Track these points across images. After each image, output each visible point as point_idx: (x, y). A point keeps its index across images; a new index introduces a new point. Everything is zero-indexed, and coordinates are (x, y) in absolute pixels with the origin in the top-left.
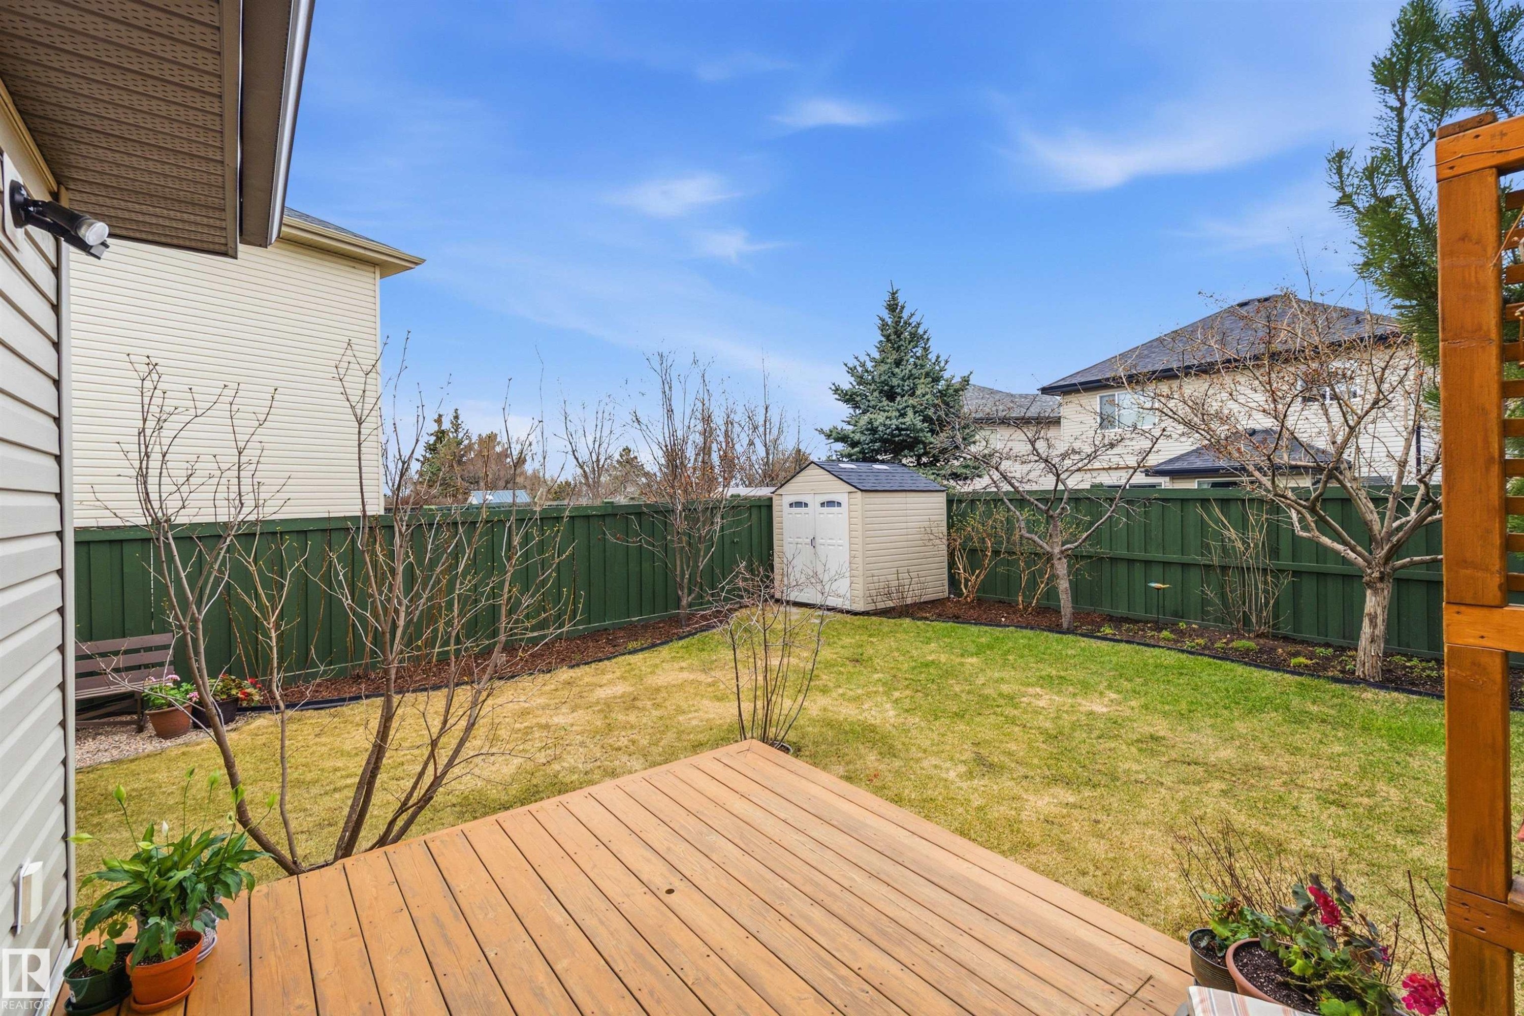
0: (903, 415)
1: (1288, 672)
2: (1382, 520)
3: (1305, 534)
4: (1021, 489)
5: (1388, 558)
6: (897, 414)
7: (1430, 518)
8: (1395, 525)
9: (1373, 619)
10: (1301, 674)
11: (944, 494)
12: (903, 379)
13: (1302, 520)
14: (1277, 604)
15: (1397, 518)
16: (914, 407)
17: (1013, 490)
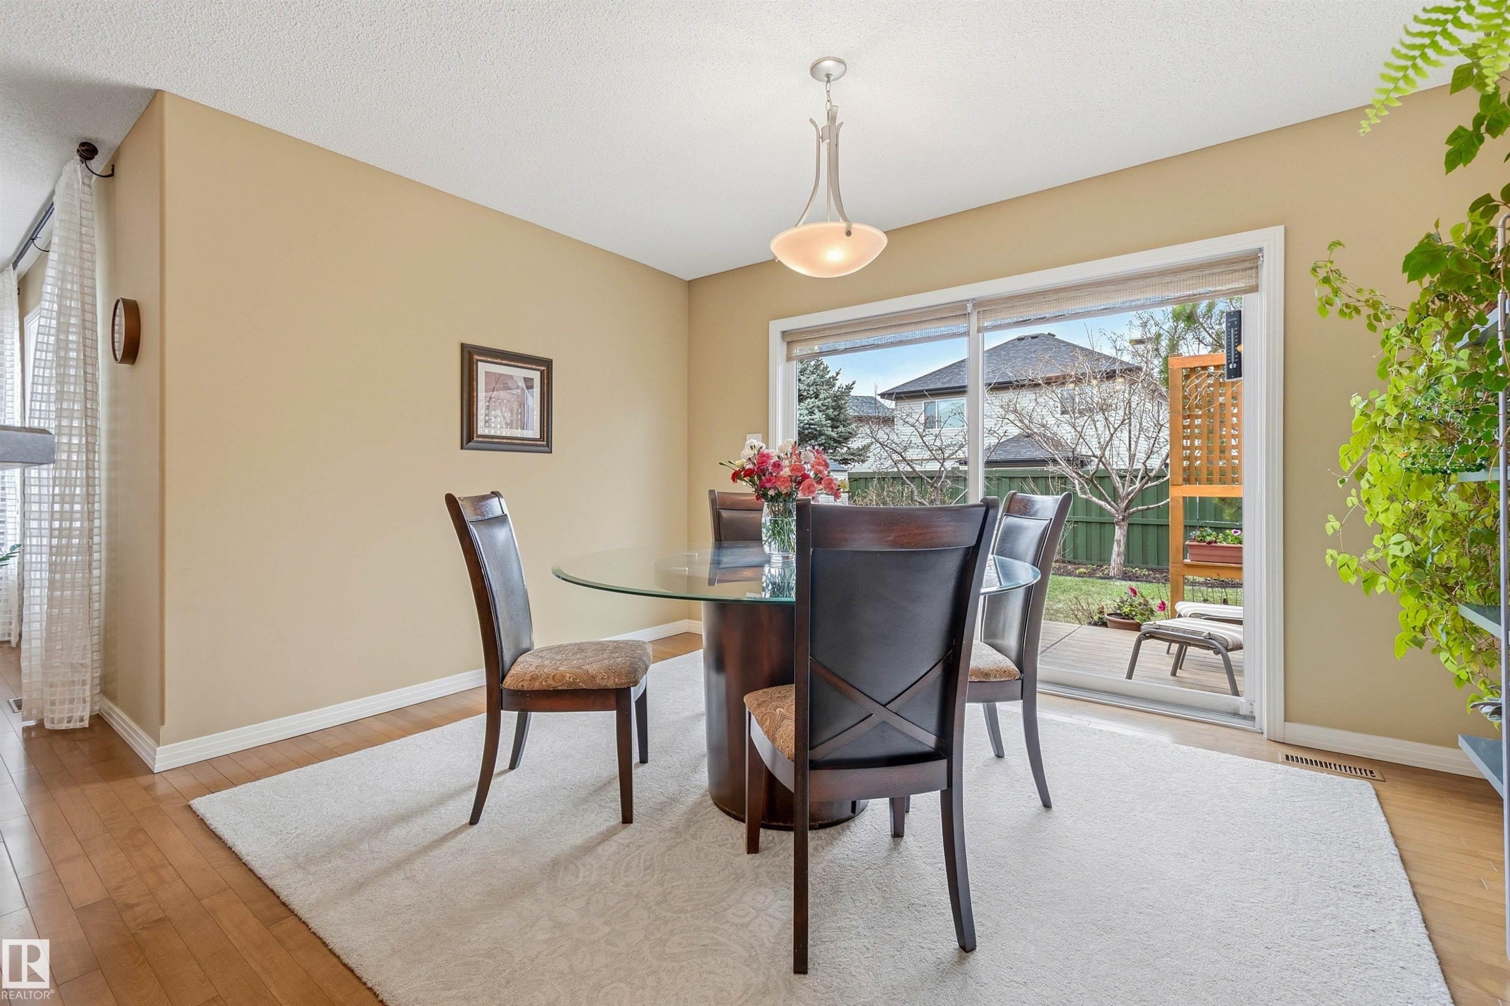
0: (812, 413)
1: (1076, 576)
2: (1123, 485)
3: (1084, 496)
4: (917, 470)
5: (1127, 508)
6: (807, 412)
7: (1146, 486)
8: (1130, 489)
9: (1119, 542)
10: (1083, 577)
11: (846, 474)
12: (808, 385)
13: (1082, 488)
14: (1065, 541)
15: (1130, 486)
16: (818, 407)
17: (911, 470)
